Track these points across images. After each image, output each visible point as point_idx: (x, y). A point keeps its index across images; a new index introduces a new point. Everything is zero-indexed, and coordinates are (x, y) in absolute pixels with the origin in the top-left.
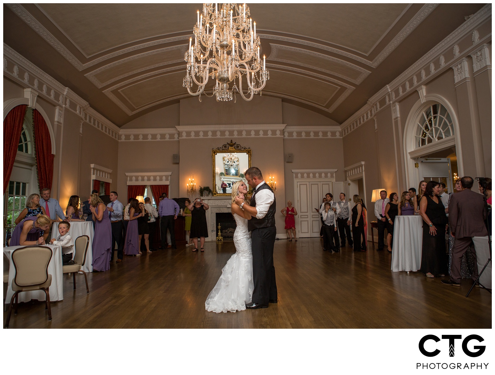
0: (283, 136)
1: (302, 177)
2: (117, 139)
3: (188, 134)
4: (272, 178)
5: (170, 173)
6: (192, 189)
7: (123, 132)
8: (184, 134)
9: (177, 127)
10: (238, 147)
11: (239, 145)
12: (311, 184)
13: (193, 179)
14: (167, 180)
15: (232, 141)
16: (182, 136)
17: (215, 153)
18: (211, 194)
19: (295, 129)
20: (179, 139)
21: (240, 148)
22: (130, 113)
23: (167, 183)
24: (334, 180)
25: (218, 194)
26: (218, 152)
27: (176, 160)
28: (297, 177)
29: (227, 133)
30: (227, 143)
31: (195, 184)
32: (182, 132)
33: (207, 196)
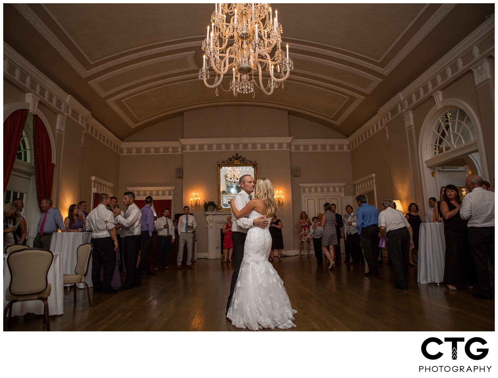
0: (290, 149)
1: (310, 191)
2: (118, 153)
3: (192, 147)
4: (279, 192)
5: (173, 188)
6: (196, 204)
7: (125, 145)
8: (188, 147)
9: (181, 140)
10: (244, 160)
11: (245, 158)
12: (319, 199)
13: (197, 194)
14: (170, 194)
15: (237, 154)
16: (186, 149)
17: (220, 166)
18: (215, 209)
19: (302, 142)
20: (182, 152)
21: (245, 161)
22: (133, 125)
23: (170, 198)
24: (342, 194)
25: (224, 210)
26: (223, 165)
27: (180, 174)
28: (304, 191)
29: (232, 147)
30: (233, 156)
31: (199, 199)
32: (186, 145)
33: (212, 211)
